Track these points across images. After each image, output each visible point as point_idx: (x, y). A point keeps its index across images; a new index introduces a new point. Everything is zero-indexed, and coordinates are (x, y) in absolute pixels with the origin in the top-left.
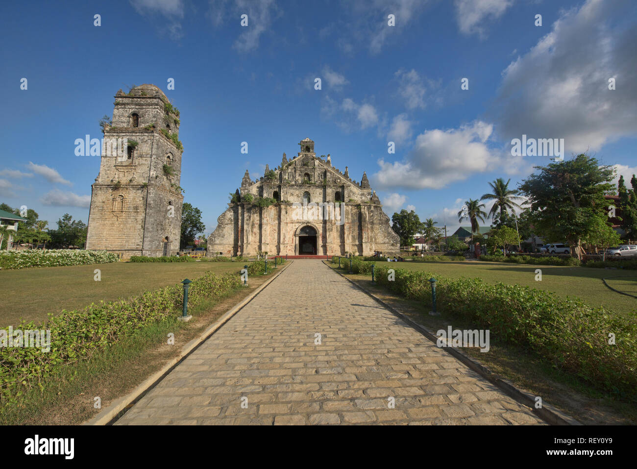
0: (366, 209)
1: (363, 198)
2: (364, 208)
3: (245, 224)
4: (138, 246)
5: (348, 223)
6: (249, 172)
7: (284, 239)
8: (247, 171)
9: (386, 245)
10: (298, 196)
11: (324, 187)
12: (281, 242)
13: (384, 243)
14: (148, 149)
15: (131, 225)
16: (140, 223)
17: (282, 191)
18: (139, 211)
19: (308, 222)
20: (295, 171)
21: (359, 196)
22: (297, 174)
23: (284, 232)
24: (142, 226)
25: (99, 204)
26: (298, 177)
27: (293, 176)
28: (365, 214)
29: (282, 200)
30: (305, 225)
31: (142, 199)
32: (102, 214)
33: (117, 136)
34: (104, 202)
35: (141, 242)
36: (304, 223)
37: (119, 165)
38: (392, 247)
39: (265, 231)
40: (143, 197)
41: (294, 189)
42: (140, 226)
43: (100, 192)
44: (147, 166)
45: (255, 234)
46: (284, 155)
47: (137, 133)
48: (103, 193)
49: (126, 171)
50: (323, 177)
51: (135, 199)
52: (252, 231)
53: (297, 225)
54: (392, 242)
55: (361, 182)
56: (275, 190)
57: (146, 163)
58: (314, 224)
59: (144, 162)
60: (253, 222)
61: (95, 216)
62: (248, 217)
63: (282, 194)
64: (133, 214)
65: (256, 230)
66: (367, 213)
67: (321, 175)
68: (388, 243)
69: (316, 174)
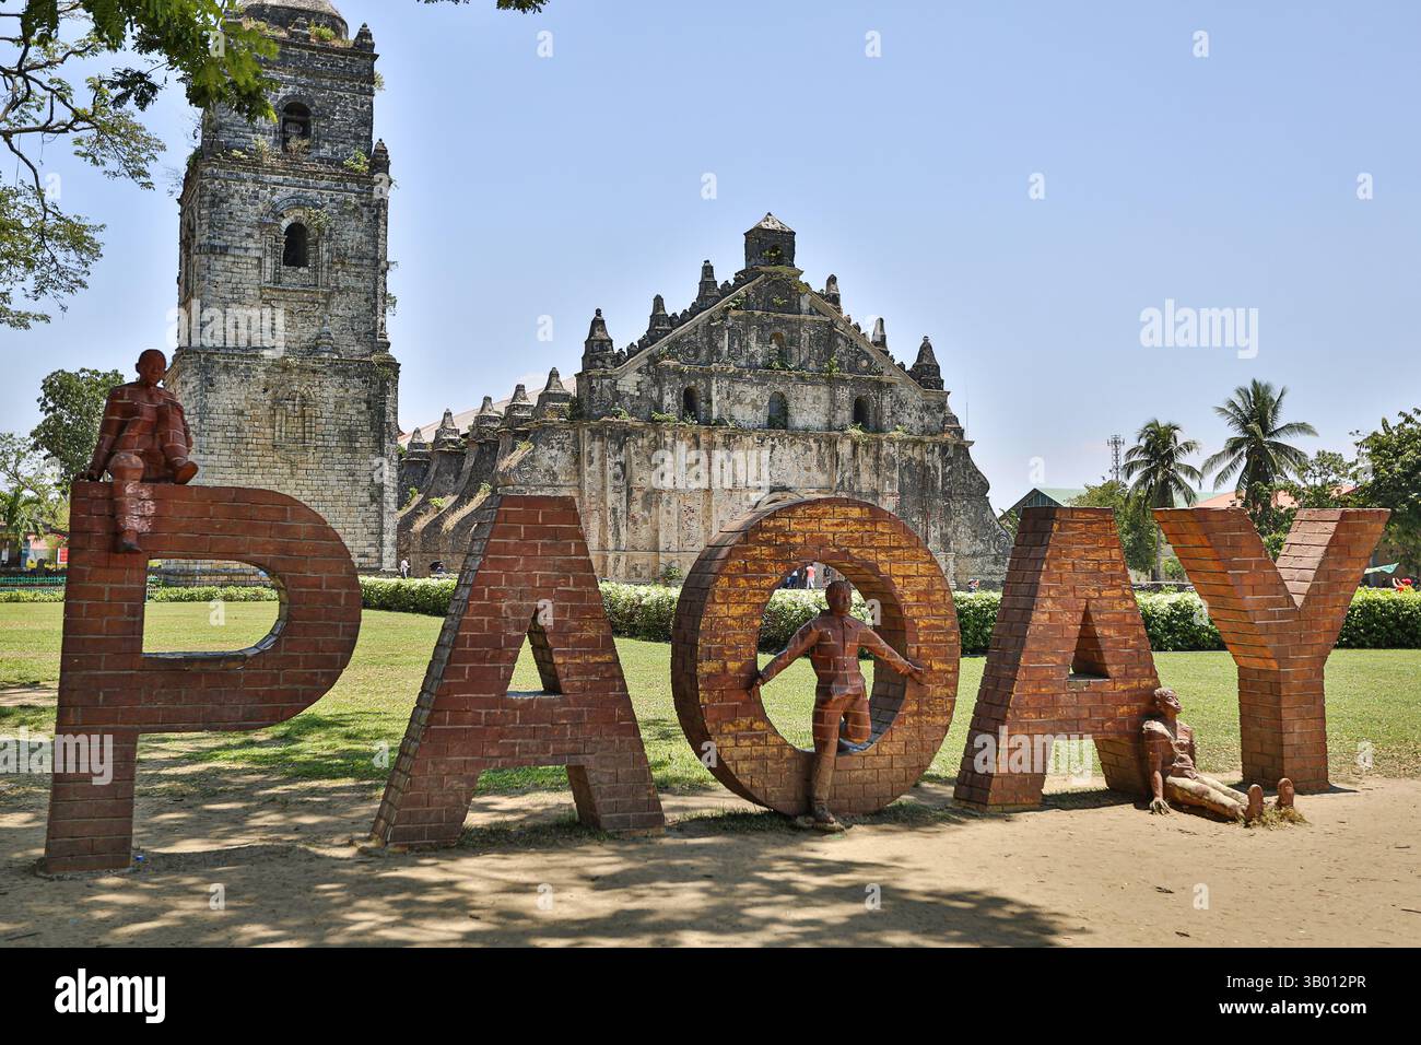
0: (936, 454)
1: (927, 420)
2: (933, 451)
3: (609, 489)
4: (362, 560)
5: (892, 495)
6: (604, 316)
8: (598, 312)
9: (979, 560)
10: (756, 407)
11: (831, 382)
13: (974, 555)
14: (365, 239)
15: (336, 492)
16: (366, 484)
17: (714, 387)
18: (358, 445)
19: (783, 489)
20: (746, 326)
21: (915, 414)
22: (752, 336)
23: (722, 517)
24: (371, 496)
25: (222, 419)
26: (754, 347)
27: (741, 342)
28: (936, 468)
29: (715, 416)
31: (364, 407)
32: (237, 452)
33: (255, 181)
34: (241, 413)
35: (370, 545)
36: (772, 490)
37: (271, 285)
38: (993, 567)
39: (668, 512)
40: (368, 402)
41: (744, 383)
42: (366, 494)
43: (224, 377)
44: (364, 296)
45: (635, 523)
46: (708, 267)
47: (322, 178)
48: (235, 379)
49: (297, 307)
50: (822, 349)
51: (342, 406)
53: (754, 497)
54: (993, 551)
55: (918, 362)
56: (693, 384)
57: (361, 285)
59: (352, 281)
61: (215, 457)
62: (618, 469)
63: (715, 398)
64: (338, 455)
66: (940, 466)
67: (818, 344)
68: (982, 555)
69: (805, 339)
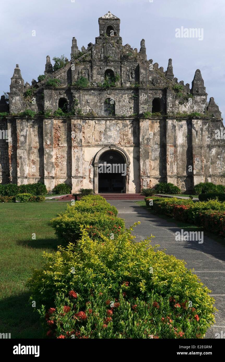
1: (196, 108)
2: (197, 123)
5: (172, 146)
7: (77, 170)
8: (18, 66)
10: (97, 106)
11: (136, 91)
12: (73, 174)
19: (112, 145)
20: (91, 67)
22: (95, 72)
23: (77, 159)
26: (96, 76)
27: (89, 75)
28: (198, 132)
30: (107, 149)
36: (106, 146)
39: (49, 158)
41: (90, 95)
45: (34, 163)
46: (74, 40)
50: (134, 76)
52: (29, 159)
53: (96, 150)
55: (193, 82)
56: (62, 96)
58: (122, 148)
60: (29, 145)
65: (35, 157)
67: (132, 73)
69: (124, 71)
